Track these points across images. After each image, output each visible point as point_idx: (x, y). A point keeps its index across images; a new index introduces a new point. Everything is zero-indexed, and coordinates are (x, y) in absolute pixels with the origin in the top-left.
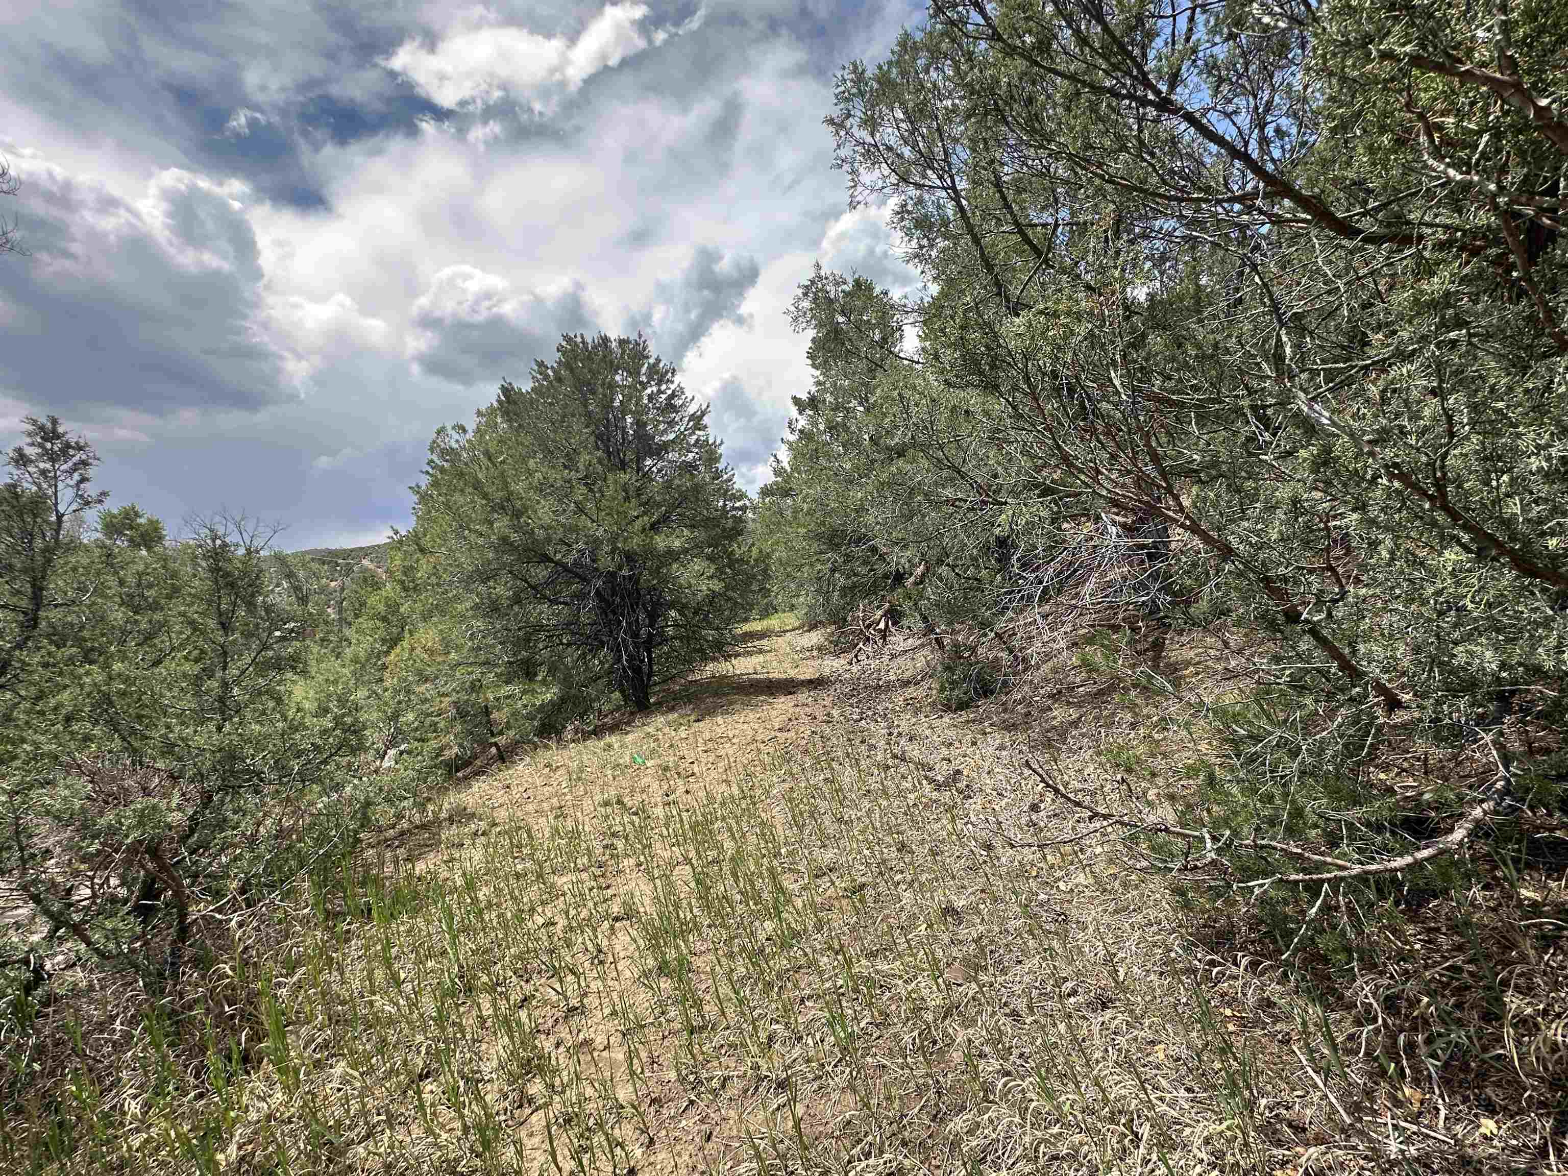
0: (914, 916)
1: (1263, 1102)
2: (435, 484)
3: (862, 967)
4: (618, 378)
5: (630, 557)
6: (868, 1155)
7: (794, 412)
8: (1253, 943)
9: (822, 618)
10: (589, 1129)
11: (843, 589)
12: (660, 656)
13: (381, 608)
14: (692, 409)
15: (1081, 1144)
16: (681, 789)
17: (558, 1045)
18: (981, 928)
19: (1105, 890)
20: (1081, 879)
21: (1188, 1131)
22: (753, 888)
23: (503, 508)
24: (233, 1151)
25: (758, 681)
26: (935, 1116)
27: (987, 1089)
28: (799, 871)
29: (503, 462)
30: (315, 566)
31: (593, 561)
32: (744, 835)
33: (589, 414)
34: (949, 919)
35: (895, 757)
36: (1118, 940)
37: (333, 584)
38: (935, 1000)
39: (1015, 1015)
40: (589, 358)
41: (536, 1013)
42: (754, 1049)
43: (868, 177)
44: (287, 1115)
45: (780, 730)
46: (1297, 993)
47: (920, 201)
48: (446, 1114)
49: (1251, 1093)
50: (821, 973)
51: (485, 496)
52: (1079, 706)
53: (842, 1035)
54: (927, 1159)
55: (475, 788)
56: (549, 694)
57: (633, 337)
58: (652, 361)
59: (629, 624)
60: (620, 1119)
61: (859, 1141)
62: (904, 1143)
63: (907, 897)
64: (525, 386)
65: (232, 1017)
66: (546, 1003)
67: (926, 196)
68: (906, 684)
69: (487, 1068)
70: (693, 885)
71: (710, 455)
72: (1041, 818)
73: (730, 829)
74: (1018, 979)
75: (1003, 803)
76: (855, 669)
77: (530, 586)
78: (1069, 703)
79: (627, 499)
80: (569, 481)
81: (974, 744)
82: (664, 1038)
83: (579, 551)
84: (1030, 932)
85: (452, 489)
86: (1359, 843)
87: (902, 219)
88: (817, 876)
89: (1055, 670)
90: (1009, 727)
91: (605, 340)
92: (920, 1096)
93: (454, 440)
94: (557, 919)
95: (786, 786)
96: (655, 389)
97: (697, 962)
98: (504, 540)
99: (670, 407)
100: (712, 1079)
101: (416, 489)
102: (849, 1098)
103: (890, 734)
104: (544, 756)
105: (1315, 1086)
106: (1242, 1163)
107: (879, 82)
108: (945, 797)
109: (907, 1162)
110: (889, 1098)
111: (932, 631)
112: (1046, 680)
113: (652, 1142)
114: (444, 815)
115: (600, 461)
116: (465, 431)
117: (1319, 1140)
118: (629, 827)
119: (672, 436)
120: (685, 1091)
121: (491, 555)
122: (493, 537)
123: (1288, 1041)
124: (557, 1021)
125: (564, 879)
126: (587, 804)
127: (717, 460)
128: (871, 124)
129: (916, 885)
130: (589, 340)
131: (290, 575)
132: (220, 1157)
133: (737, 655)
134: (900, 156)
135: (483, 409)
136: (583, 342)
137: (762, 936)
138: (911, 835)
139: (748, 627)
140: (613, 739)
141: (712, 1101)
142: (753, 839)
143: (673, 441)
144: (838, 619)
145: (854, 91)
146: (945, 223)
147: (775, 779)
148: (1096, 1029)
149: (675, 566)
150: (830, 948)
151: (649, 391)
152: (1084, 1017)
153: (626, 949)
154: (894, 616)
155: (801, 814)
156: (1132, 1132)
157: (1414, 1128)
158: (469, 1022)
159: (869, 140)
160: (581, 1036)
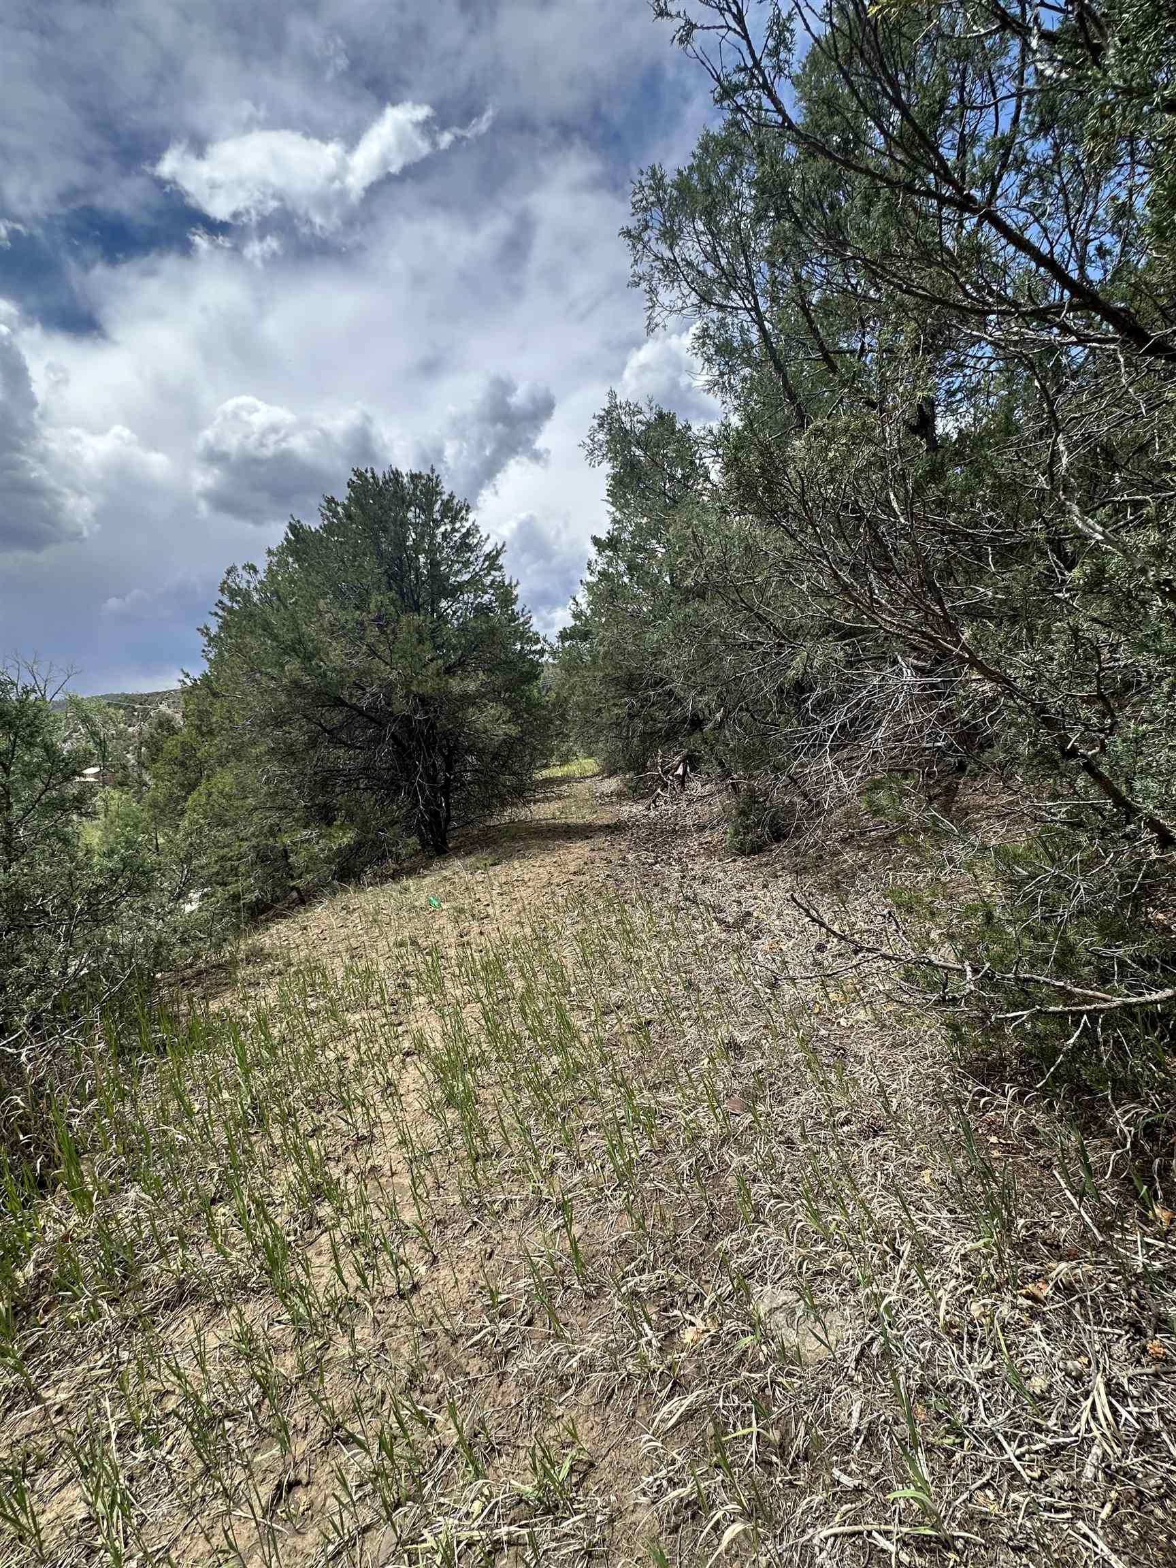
0: (697, 1051)
1: (1021, 1222)
2: (225, 626)
3: (644, 1098)
4: (410, 515)
5: (424, 701)
6: (642, 1271)
7: (592, 552)
8: (1022, 1074)
9: (621, 764)
10: (375, 1248)
11: (643, 734)
12: (458, 802)
13: (177, 752)
14: (487, 548)
15: (845, 1260)
16: (476, 930)
17: (347, 1172)
18: (761, 1062)
19: (884, 1026)
20: (862, 1015)
21: (948, 1248)
22: (541, 1024)
23: (294, 650)
24: (30, 1270)
25: (556, 827)
26: (708, 1236)
27: (758, 1209)
28: (587, 1009)
29: (295, 603)
30: (111, 710)
31: (389, 705)
32: (534, 975)
33: (380, 554)
34: (731, 1053)
35: (687, 899)
36: (893, 1074)
37: (131, 729)
38: (714, 1130)
39: (789, 1142)
40: (380, 493)
41: (327, 1142)
42: (536, 1175)
43: (667, 296)
44: (84, 1235)
45: (575, 873)
46: (1060, 1122)
47: (722, 324)
48: (237, 1235)
49: (1010, 1213)
50: (603, 1105)
51: (275, 638)
52: (870, 849)
53: (620, 1162)
54: (697, 1274)
55: (273, 931)
56: (346, 838)
57: (426, 472)
58: (445, 497)
59: (426, 769)
60: (405, 1239)
61: (633, 1259)
62: (676, 1261)
63: (692, 1033)
64: (314, 524)
65: (28, 1145)
66: (336, 1132)
67: (729, 320)
68: (701, 829)
69: (278, 1192)
70: (483, 1022)
71: (506, 596)
72: (826, 958)
73: (521, 970)
74: (794, 1109)
75: (790, 944)
76: (652, 814)
77: (325, 730)
78: (860, 848)
79: (421, 641)
80: (362, 624)
81: (765, 886)
82: (450, 1164)
83: (372, 695)
84: (808, 1066)
85: (242, 633)
86: (1130, 980)
87: (704, 344)
88: (605, 1013)
89: (847, 815)
90: (799, 871)
91: (396, 475)
92: (694, 1217)
93: (243, 580)
94: (349, 1054)
95: (579, 927)
96: (449, 528)
97: (485, 1094)
98: (296, 683)
99: (464, 546)
100: (495, 1202)
101: (205, 631)
102: (626, 1218)
103: (683, 878)
104: (341, 899)
105: (1072, 1207)
106: (996, 1277)
107: (679, 189)
108: (734, 937)
109: (677, 1277)
110: (663, 1220)
111: (729, 775)
112: (837, 824)
113: (435, 1259)
114: (241, 956)
115: (393, 602)
116: (256, 571)
117: (1071, 1256)
118: (422, 967)
119: (466, 577)
120: (469, 1213)
121: (283, 698)
122: (285, 681)
123: (1049, 1166)
124: (347, 1149)
125: (358, 1016)
126: (382, 945)
127: (514, 601)
128: (671, 236)
129: (701, 1021)
130: (379, 475)
131: (86, 720)
132: (19, 1274)
133: (535, 802)
134: (702, 274)
135: (274, 547)
136: (373, 477)
137: (547, 1071)
138: (700, 974)
139: (546, 773)
140: (411, 883)
141: (495, 1223)
142: (542, 978)
143: (467, 582)
144: (638, 765)
145: (652, 199)
146: (748, 346)
147: (568, 921)
148: (866, 1156)
149: (471, 710)
150: (614, 1081)
151: (442, 529)
152: (857, 1145)
153: (416, 1082)
154: (692, 761)
155: (592, 954)
156: (894, 1249)
157: (1162, 1245)
158: (261, 1149)
159: (667, 254)
160: (370, 1162)
